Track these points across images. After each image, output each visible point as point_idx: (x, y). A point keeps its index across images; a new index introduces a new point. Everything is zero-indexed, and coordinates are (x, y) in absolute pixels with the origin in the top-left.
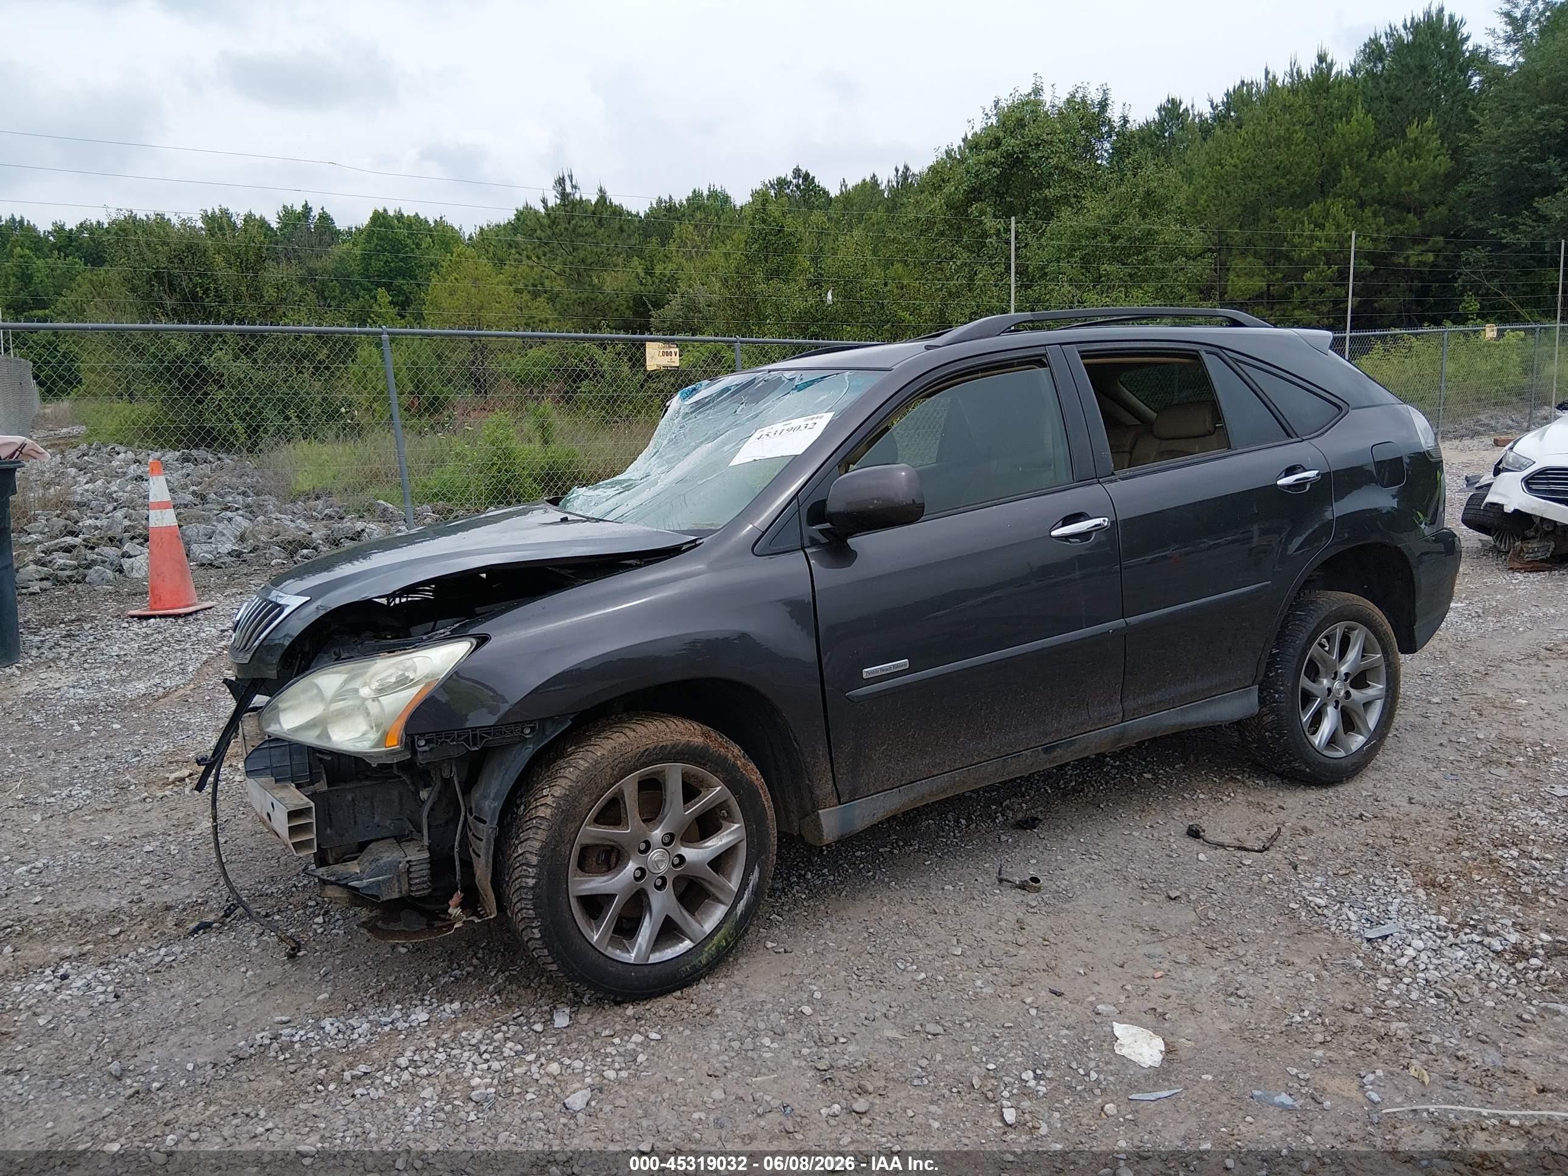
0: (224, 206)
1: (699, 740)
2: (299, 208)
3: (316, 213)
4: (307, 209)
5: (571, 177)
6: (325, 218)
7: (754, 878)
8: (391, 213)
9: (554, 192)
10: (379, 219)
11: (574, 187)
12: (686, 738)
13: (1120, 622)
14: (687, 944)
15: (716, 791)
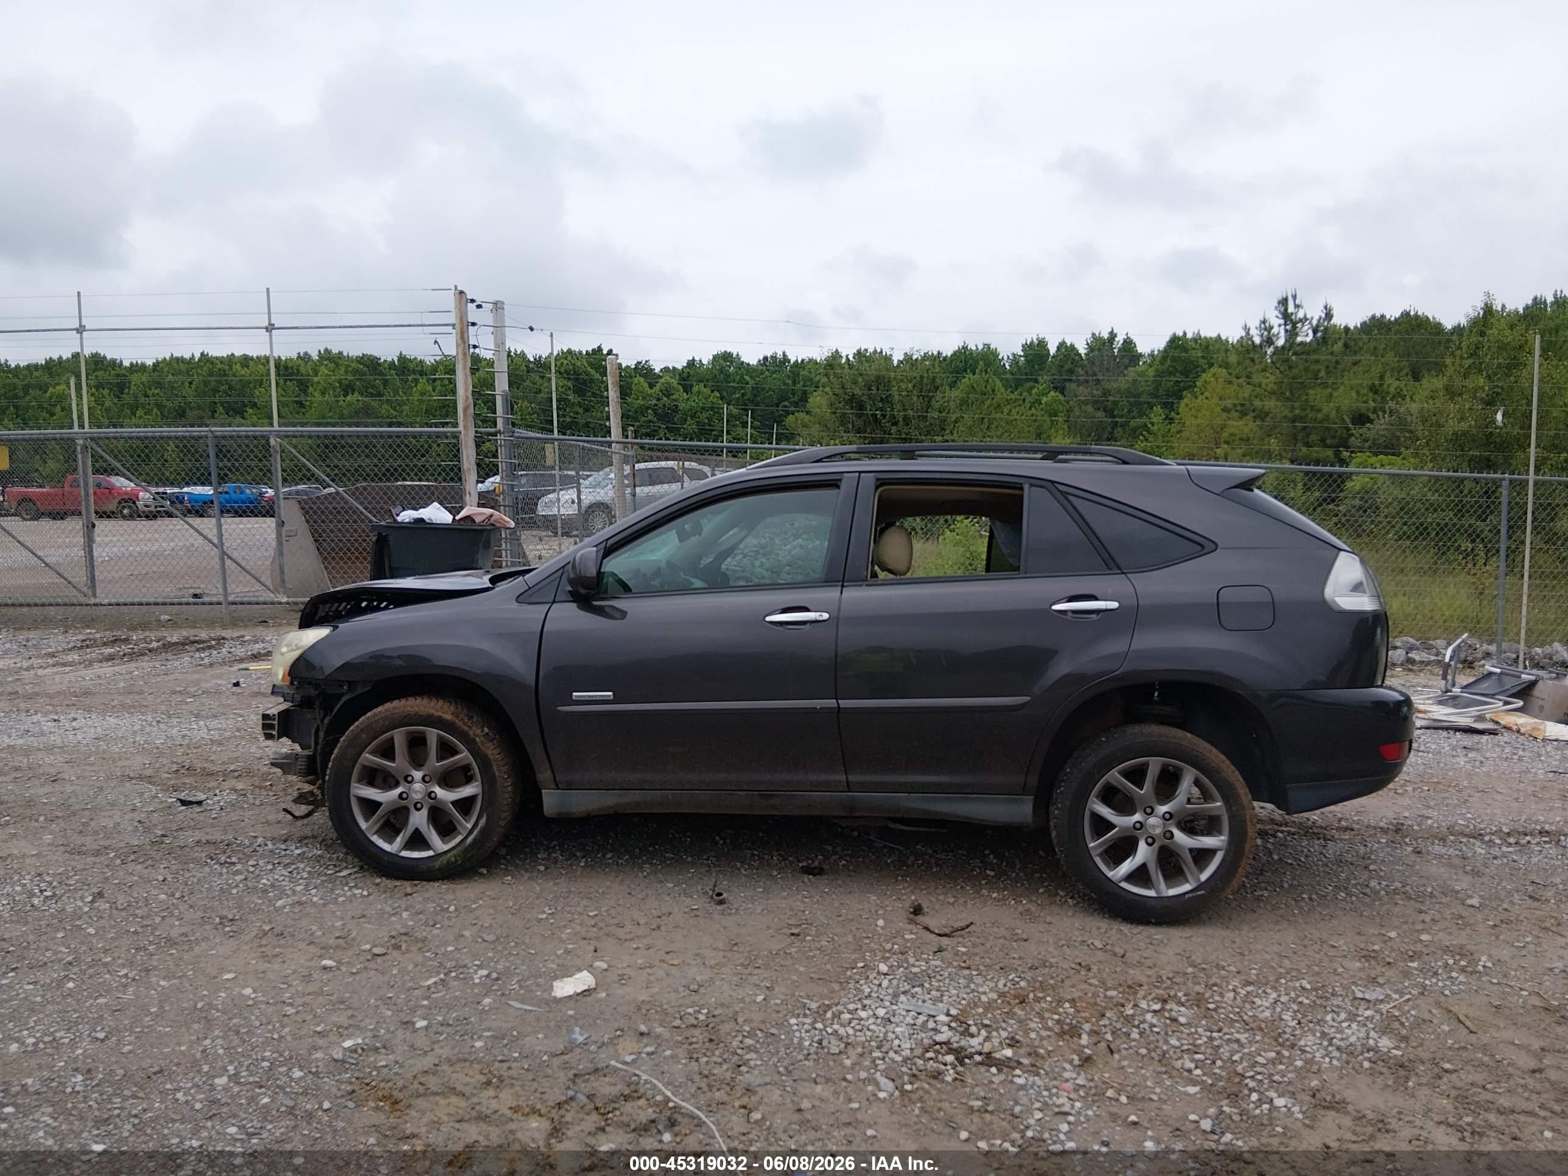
0: (1041, 336)
1: (448, 717)
2: (1105, 335)
3: (1120, 339)
4: (1113, 335)
5: (1294, 297)
6: (1128, 344)
7: (483, 822)
8: (1189, 336)
9: (1277, 313)
10: (1176, 343)
11: (1297, 306)
12: (440, 714)
13: (832, 703)
14: (431, 853)
15: (464, 756)
